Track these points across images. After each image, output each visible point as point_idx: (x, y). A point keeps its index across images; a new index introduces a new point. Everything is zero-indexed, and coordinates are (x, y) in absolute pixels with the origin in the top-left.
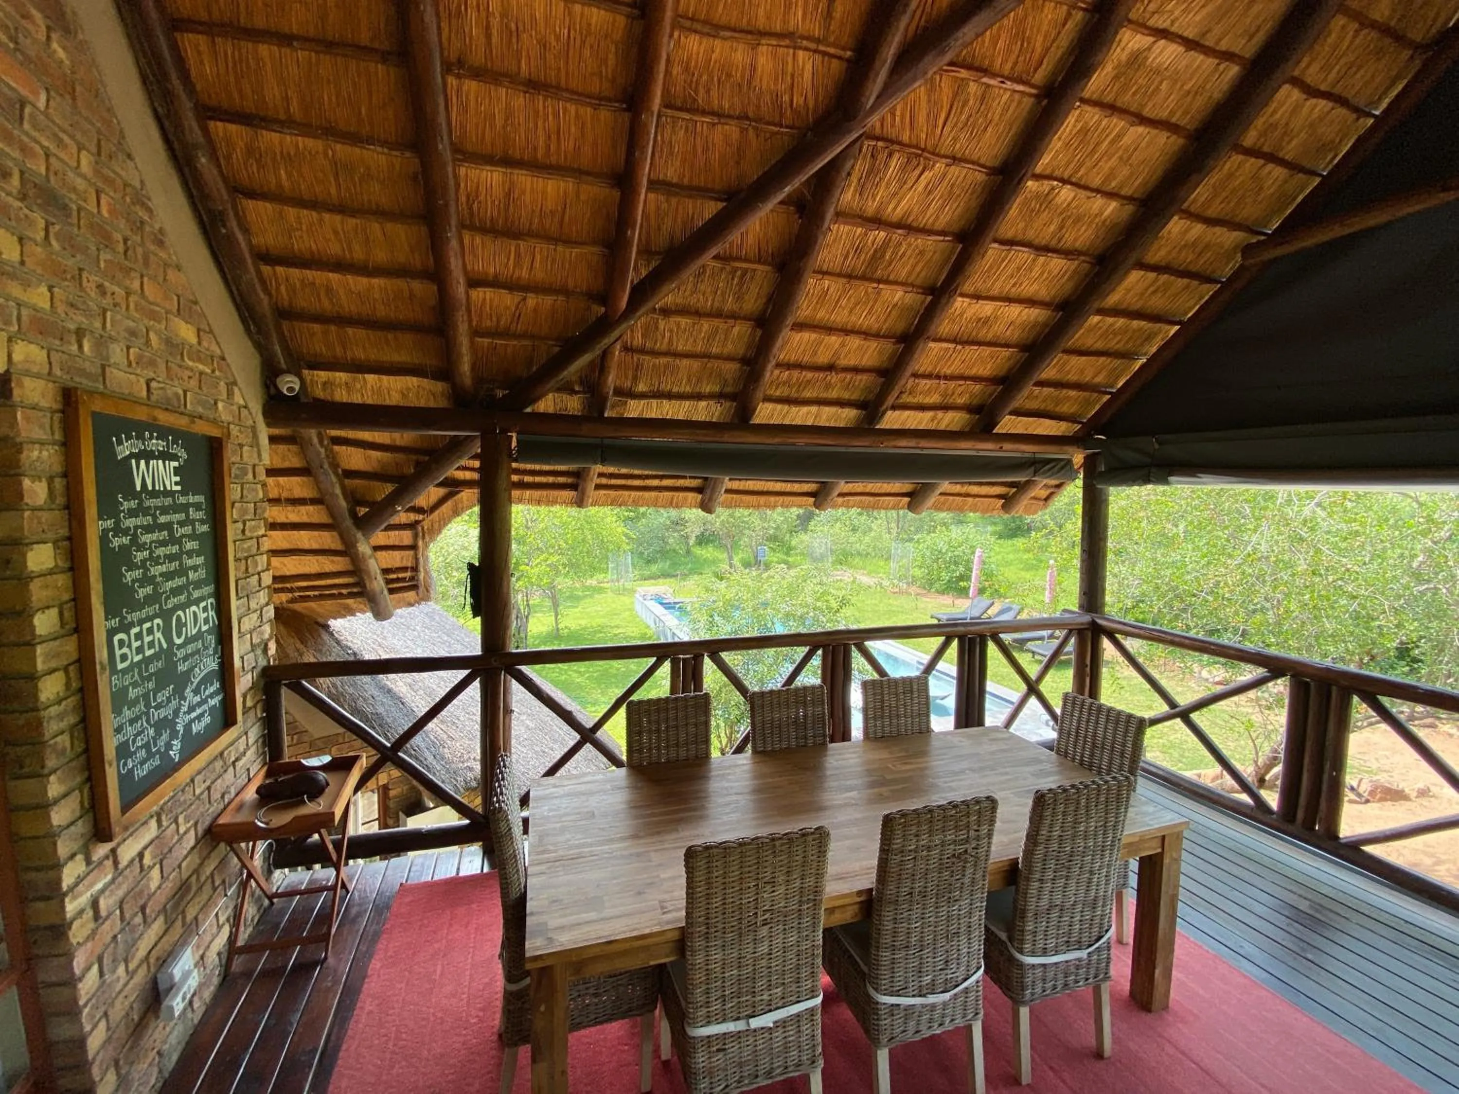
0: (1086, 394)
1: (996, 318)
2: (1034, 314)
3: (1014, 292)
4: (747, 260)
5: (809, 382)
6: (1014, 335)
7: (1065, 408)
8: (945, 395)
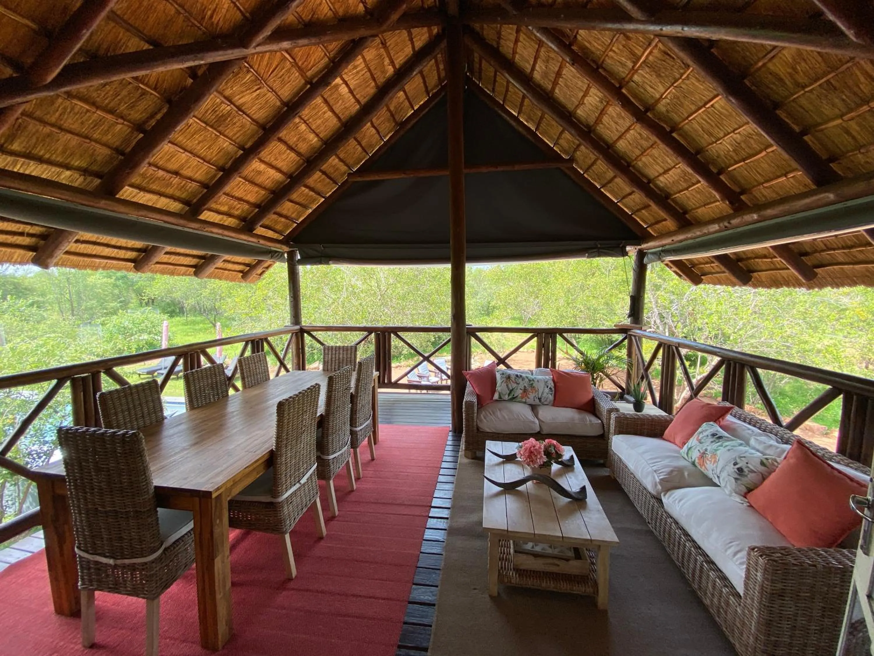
0: (288, 221)
1: (264, 172)
2: (278, 176)
3: (274, 163)
4: (146, 85)
5: (158, 178)
6: (268, 183)
7: (279, 227)
8: (230, 208)
